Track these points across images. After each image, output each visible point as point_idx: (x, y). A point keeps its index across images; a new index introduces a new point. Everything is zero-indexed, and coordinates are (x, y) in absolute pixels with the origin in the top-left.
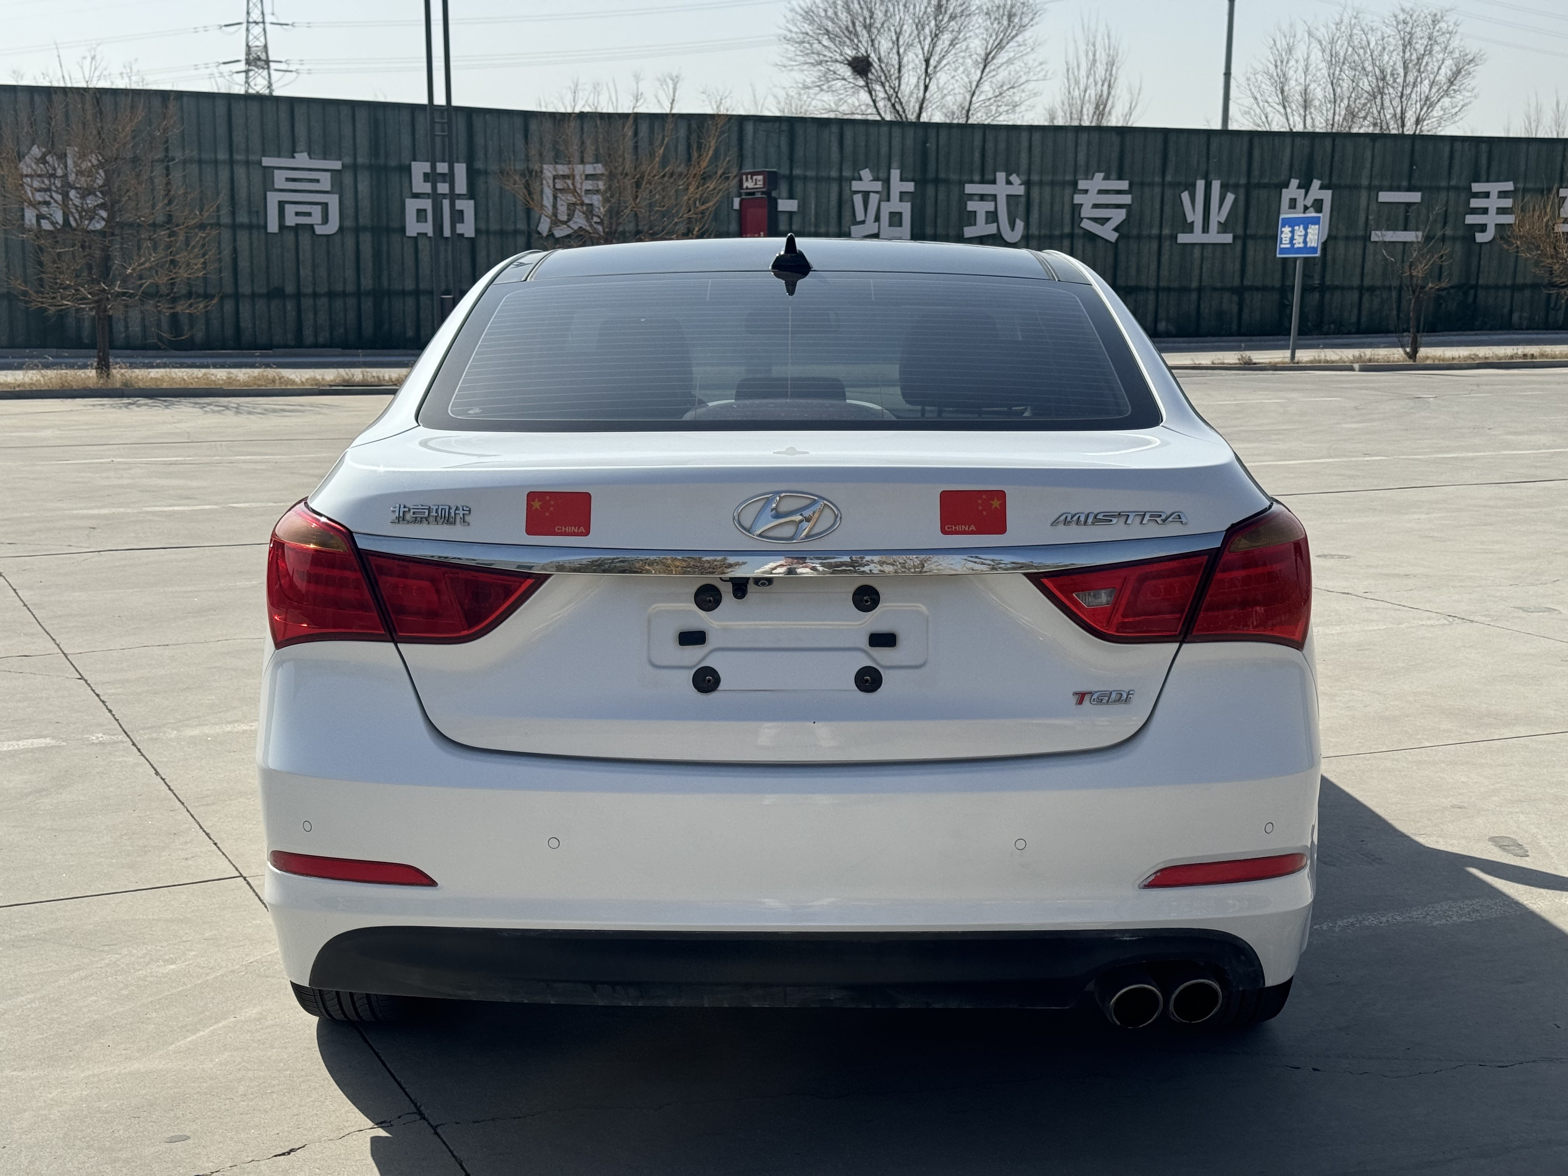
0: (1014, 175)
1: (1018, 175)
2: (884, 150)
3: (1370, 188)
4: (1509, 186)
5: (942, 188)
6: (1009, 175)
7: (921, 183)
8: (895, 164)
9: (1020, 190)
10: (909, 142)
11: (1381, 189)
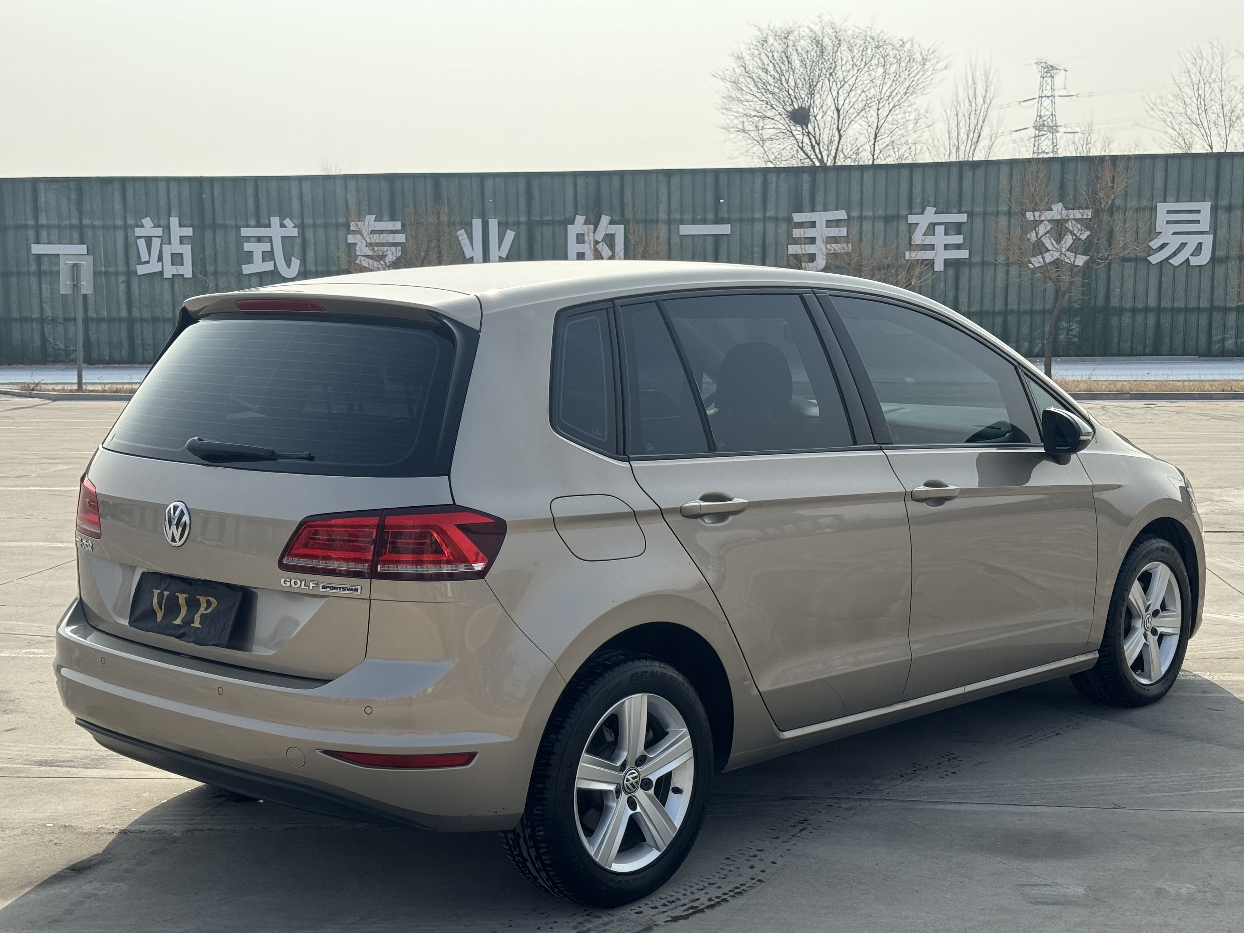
0: (288, 219)
1: (291, 220)
2: (163, 201)
3: (669, 222)
4: (842, 215)
5: (220, 233)
6: (282, 219)
7: (199, 228)
8: (173, 213)
9: (295, 232)
10: (186, 194)
11: (682, 222)
